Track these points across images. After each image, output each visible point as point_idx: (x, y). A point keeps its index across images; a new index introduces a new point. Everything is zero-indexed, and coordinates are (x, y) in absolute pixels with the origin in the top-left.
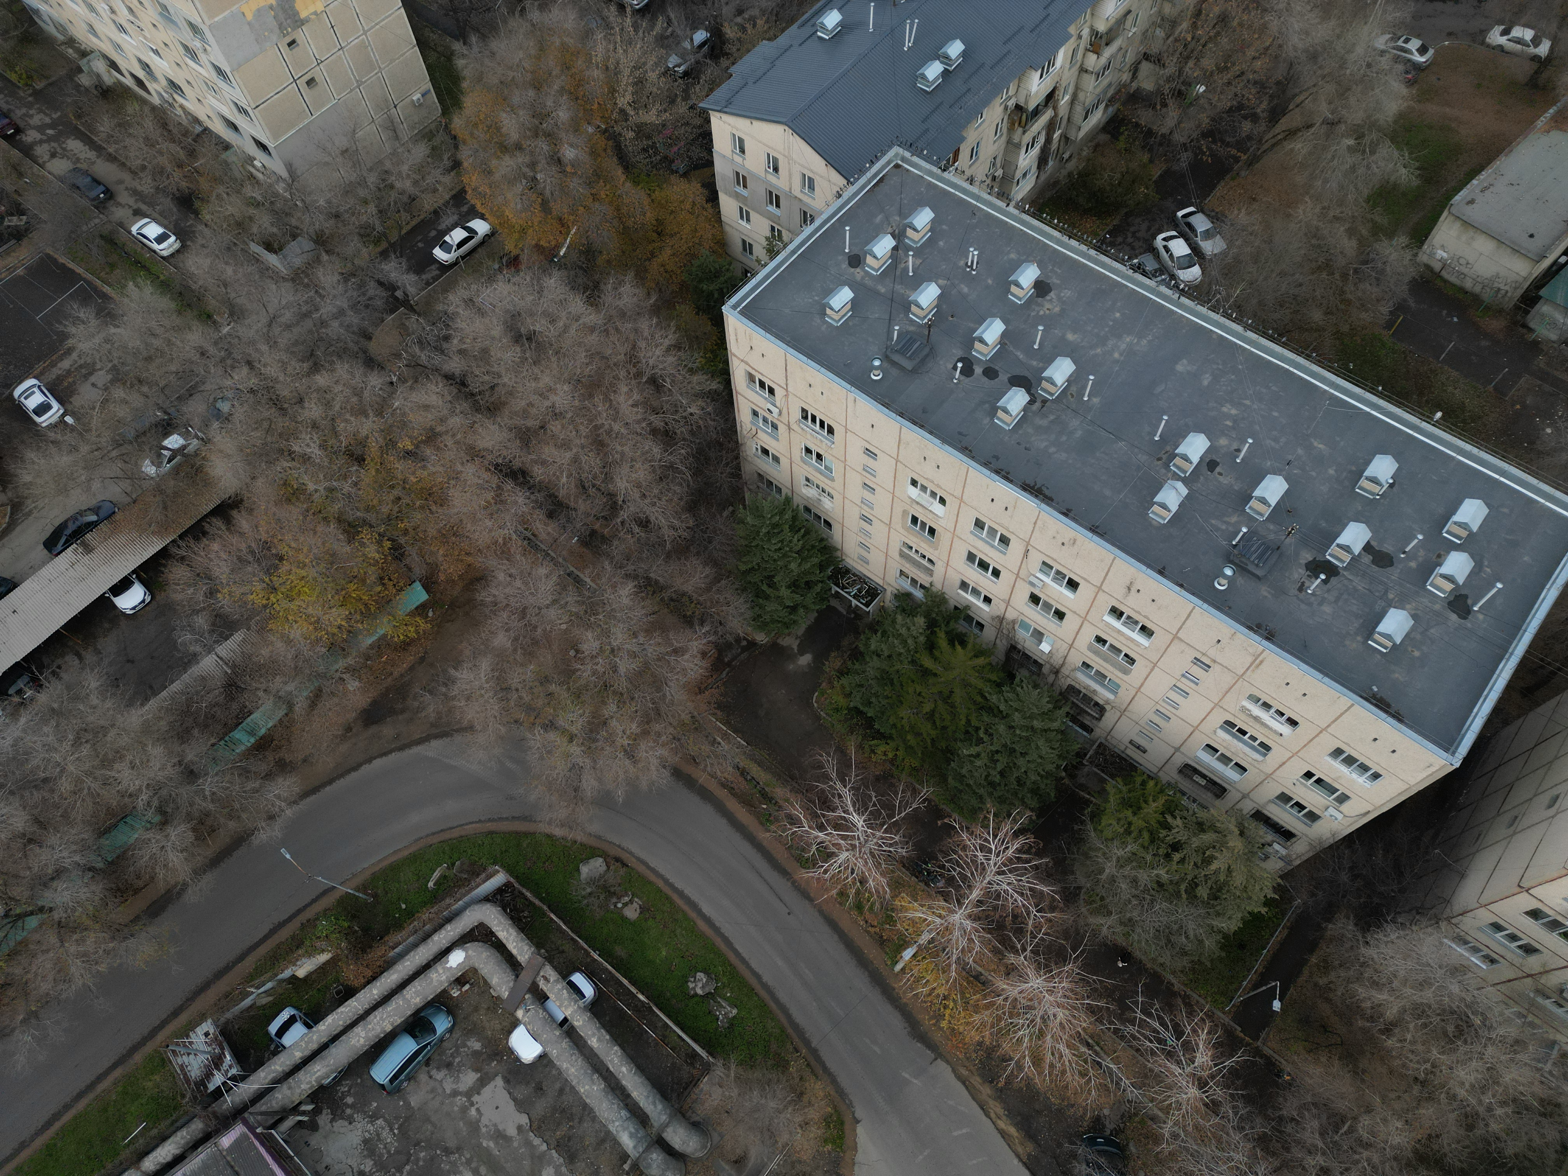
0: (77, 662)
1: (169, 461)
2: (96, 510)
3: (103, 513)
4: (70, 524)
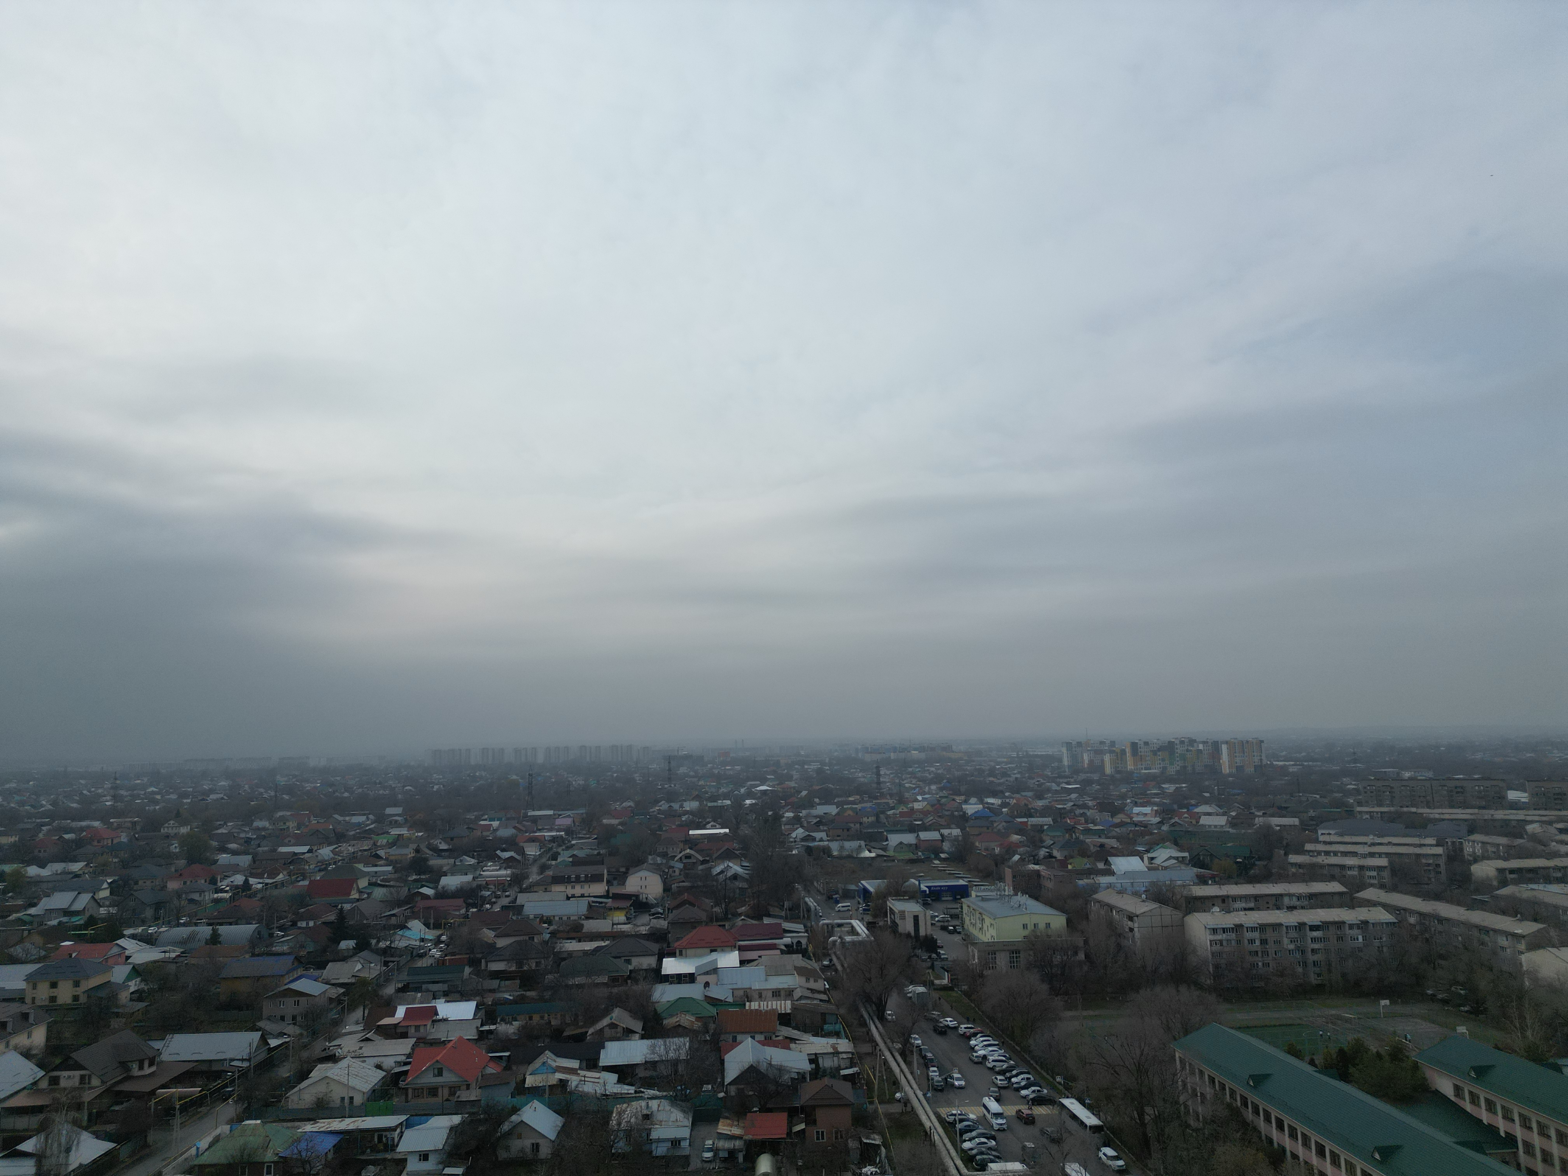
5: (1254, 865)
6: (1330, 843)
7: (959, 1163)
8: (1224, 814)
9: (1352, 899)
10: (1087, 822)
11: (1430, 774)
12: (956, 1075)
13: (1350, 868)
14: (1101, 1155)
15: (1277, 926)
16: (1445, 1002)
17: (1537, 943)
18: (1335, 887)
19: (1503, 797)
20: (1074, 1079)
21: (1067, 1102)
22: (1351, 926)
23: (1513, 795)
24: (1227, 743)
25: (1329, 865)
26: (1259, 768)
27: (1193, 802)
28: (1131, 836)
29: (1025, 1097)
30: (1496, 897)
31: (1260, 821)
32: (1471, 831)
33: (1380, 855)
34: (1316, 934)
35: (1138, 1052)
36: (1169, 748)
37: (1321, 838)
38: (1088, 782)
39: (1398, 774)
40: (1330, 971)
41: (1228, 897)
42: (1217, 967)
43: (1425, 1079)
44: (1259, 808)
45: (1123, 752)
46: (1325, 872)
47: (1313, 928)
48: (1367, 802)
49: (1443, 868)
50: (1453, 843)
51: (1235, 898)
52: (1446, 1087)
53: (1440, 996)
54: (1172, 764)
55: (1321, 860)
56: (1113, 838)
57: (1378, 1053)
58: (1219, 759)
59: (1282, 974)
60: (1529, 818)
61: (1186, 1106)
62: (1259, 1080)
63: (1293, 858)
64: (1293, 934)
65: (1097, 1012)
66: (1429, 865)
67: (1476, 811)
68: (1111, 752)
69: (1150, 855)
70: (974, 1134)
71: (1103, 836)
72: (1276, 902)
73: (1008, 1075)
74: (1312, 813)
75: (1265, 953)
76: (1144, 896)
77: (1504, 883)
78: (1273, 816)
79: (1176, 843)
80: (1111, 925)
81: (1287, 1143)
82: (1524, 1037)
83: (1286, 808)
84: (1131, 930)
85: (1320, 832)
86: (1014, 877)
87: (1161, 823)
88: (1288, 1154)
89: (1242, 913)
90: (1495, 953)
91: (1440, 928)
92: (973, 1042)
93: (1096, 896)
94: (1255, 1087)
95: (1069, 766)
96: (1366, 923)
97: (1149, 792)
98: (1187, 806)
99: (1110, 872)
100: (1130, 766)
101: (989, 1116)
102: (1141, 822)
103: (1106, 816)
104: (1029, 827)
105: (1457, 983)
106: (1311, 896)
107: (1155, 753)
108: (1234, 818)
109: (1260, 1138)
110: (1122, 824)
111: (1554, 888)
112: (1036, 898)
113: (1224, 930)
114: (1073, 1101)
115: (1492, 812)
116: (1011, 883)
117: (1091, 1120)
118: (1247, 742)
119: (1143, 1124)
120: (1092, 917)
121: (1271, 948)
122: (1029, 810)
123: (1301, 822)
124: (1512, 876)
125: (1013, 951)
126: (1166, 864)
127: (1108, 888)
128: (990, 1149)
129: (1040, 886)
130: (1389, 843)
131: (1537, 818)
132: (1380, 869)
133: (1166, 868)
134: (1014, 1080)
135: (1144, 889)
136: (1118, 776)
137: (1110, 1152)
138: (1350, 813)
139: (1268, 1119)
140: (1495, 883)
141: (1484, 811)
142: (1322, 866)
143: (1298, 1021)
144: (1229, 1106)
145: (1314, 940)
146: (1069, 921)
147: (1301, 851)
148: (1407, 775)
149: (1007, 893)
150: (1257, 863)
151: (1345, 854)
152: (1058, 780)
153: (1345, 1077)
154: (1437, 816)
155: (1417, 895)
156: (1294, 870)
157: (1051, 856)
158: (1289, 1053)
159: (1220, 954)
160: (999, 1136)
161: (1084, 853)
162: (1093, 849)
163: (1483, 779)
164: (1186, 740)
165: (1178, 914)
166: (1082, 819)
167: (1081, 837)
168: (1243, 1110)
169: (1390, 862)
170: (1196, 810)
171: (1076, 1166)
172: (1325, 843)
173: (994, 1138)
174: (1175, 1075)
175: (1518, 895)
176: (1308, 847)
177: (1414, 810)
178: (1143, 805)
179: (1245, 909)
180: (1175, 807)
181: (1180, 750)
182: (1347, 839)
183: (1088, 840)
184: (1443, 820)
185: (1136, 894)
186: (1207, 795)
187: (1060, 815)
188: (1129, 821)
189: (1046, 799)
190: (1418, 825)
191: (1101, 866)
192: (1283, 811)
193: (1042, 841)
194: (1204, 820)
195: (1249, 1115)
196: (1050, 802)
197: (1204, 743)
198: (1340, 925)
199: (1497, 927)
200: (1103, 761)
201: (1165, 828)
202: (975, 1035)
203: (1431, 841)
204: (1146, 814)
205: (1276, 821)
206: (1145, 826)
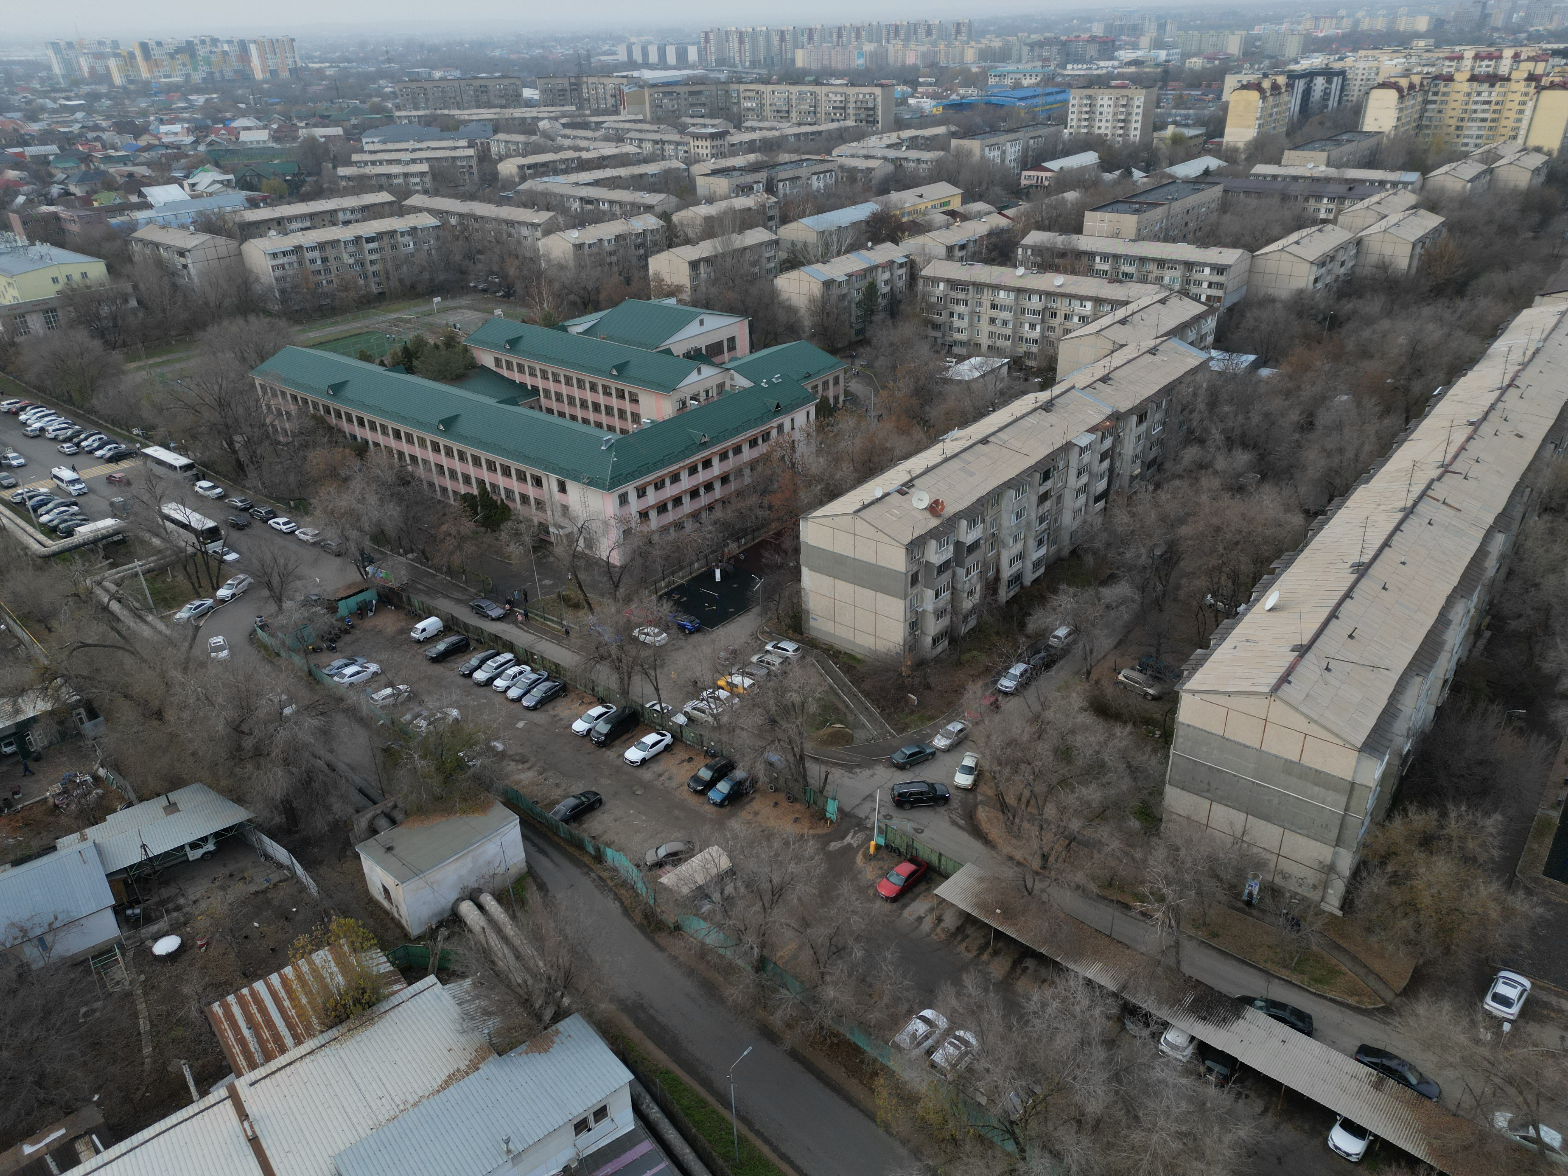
0: (1259, 1111)
1: (1522, 1137)
2: (1423, 1080)
3: (1423, 1088)
4: (1396, 1062)
5: (304, 181)
6: (375, 152)
7: (40, 537)
8: (265, 127)
9: (401, 207)
10: (104, 147)
11: (458, 74)
12: (10, 455)
13: (396, 176)
14: (197, 489)
15: (335, 243)
16: (484, 291)
17: (549, 230)
18: (384, 197)
19: (519, 95)
20: (153, 428)
21: (149, 451)
22: (402, 234)
23: (528, 93)
24: (255, 42)
25: (377, 175)
26: (294, 71)
27: (228, 115)
28: (163, 160)
29: (102, 457)
30: (518, 193)
31: (303, 133)
32: (496, 131)
33: (421, 160)
34: (372, 245)
35: (216, 387)
36: (188, 49)
37: (366, 147)
38: (94, 97)
39: (430, 74)
40: (388, 278)
41: (283, 218)
42: (283, 291)
43: (474, 358)
44: (301, 119)
45: (132, 55)
46: (374, 182)
47: (369, 240)
48: (404, 105)
49: (475, 170)
50: (482, 143)
51: (290, 219)
52: (487, 359)
53: (480, 287)
54: (195, 69)
55: (369, 170)
56: (142, 164)
57: (435, 344)
58: (249, 62)
59: (346, 289)
60: (540, 115)
61: (273, 426)
62: (337, 389)
63: (342, 171)
64: (351, 248)
65: (164, 358)
66: (463, 167)
67: (498, 110)
68: (116, 55)
69: (190, 181)
70: (50, 506)
71: (130, 164)
72: (330, 218)
73: (75, 440)
74: (354, 121)
75: (328, 271)
76: (192, 228)
77: (523, 179)
78: (316, 126)
79: (217, 165)
80: (160, 263)
81: (369, 435)
82: (542, 309)
83: (328, 116)
84: (185, 266)
85: (364, 141)
86: (24, 223)
87: (196, 142)
88: (371, 444)
89: (300, 233)
90: (519, 243)
91: (476, 226)
92: (23, 417)
93: (136, 235)
94: (334, 395)
95: (63, 76)
96: (414, 229)
97: (174, 106)
98: (223, 121)
99: (149, 206)
100: (145, 75)
101: (63, 485)
102: (172, 143)
103: (128, 138)
104: (29, 159)
105: (492, 273)
106: (364, 208)
107: (172, 56)
108: (276, 131)
109: (346, 437)
110: (149, 148)
111: (561, 179)
112: (62, 245)
113: (284, 254)
114: (157, 448)
115: (511, 110)
116: (21, 230)
117: (179, 460)
118: (277, 40)
119: (234, 452)
120: (136, 258)
121: (333, 265)
122: (22, 136)
123: (345, 130)
124: (530, 171)
125: (48, 310)
126: (210, 190)
127: (148, 223)
128: (74, 514)
129: (62, 231)
130: (428, 148)
131: (546, 115)
132: (422, 174)
133: (211, 194)
134: (83, 444)
135: (190, 220)
136: (132, 87)
137: (205, 484)
138: (390, 119)
139: (349, 419)
140: (517, 180)
141: (504, 110)
142: (369, 177)
143: (366, 330)
144: (314, 417)
145: (371, 251)
146: (109, 268)
147: (348, 163)
148: (437, 74)
149: (19, 244)
150: (307, 179)
151: (390, 162)
152: (53, 95)
153: (410, 370)
154: (467, 117)
155: (455, 196)
156: (344, 183)
157: (67, 193)
158: (361, 359)
159: (284, 278)
160: (80, 500)
161: (109, 185)
162: (120, 180)
163: (503, 77)
164: (207, 39)
165: (233, 244)
166: (98, 145)
167: (102, 167)
168: (327, 418)
169: (430, 167)
170: (234, 124)
171: (173, 505)
172: (371, 152)
173: (75, 504)
174: (258, 400)
175: (534, 188)
176: (355, 157)
177: (446, 112)
178: (171, 122)
179: (302, 229)
180: (209, 122)
181: (202, 52)
182: (390, 146)
183: (111, 170)
184: (472, 121)
185: (183, 227)
186: (243, 106)
187: (67, 141)
188: (156, 142)
189: (42, 120)
190: (450, 127)
191: (134, 199)
192: (325, 120)
193: (51, 176)
194: (244, 136)
195: (333, 420)
196: (49, 125)
197: (229, 42)
198: (392, 233)
199: (521, 219)
200: (107, 68)
201: (202, 148)
202: (23, 409)
203: (463, 143)
204: (176, 134)
205: (320, 132)
206: (178, 147)
